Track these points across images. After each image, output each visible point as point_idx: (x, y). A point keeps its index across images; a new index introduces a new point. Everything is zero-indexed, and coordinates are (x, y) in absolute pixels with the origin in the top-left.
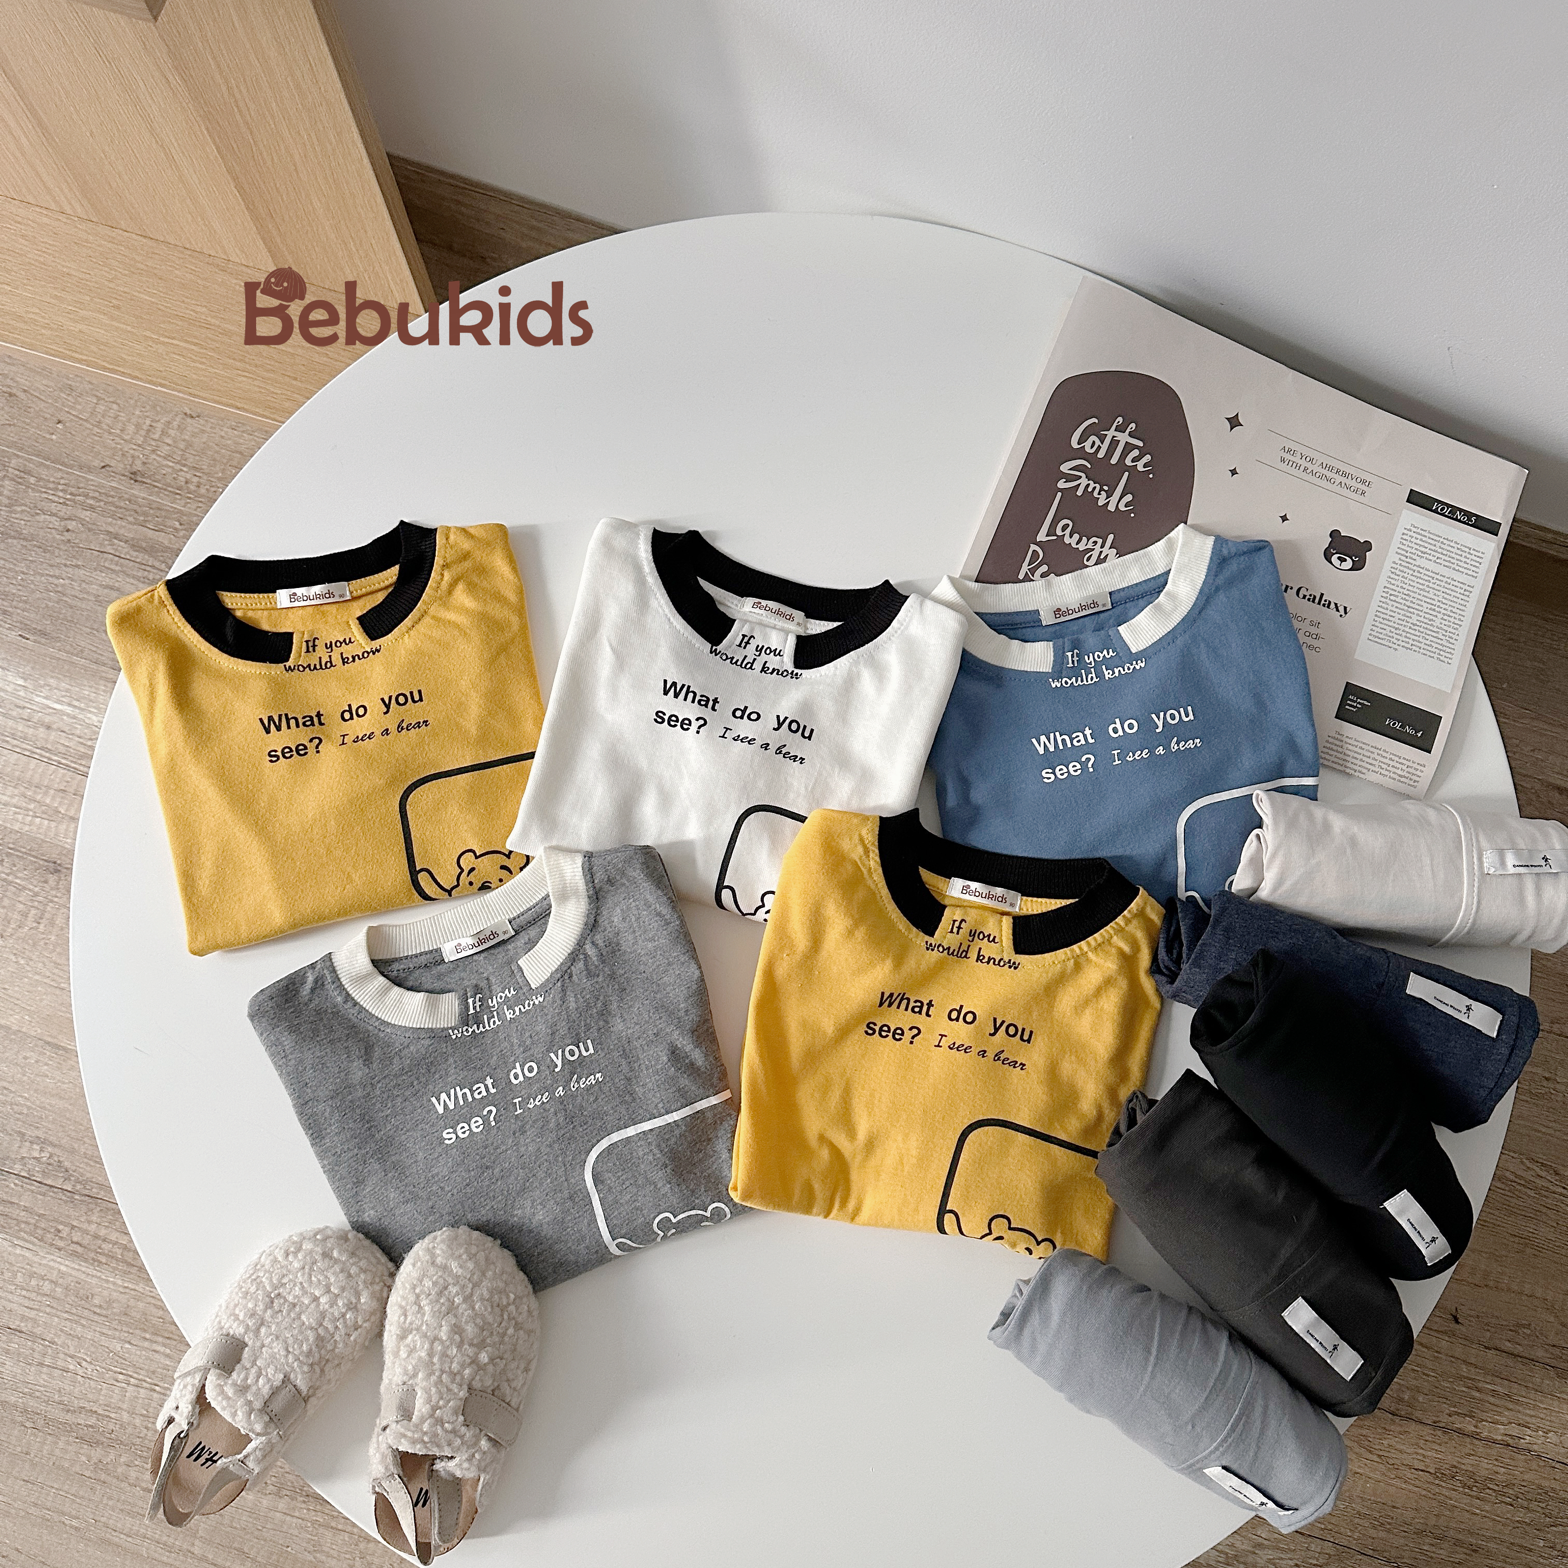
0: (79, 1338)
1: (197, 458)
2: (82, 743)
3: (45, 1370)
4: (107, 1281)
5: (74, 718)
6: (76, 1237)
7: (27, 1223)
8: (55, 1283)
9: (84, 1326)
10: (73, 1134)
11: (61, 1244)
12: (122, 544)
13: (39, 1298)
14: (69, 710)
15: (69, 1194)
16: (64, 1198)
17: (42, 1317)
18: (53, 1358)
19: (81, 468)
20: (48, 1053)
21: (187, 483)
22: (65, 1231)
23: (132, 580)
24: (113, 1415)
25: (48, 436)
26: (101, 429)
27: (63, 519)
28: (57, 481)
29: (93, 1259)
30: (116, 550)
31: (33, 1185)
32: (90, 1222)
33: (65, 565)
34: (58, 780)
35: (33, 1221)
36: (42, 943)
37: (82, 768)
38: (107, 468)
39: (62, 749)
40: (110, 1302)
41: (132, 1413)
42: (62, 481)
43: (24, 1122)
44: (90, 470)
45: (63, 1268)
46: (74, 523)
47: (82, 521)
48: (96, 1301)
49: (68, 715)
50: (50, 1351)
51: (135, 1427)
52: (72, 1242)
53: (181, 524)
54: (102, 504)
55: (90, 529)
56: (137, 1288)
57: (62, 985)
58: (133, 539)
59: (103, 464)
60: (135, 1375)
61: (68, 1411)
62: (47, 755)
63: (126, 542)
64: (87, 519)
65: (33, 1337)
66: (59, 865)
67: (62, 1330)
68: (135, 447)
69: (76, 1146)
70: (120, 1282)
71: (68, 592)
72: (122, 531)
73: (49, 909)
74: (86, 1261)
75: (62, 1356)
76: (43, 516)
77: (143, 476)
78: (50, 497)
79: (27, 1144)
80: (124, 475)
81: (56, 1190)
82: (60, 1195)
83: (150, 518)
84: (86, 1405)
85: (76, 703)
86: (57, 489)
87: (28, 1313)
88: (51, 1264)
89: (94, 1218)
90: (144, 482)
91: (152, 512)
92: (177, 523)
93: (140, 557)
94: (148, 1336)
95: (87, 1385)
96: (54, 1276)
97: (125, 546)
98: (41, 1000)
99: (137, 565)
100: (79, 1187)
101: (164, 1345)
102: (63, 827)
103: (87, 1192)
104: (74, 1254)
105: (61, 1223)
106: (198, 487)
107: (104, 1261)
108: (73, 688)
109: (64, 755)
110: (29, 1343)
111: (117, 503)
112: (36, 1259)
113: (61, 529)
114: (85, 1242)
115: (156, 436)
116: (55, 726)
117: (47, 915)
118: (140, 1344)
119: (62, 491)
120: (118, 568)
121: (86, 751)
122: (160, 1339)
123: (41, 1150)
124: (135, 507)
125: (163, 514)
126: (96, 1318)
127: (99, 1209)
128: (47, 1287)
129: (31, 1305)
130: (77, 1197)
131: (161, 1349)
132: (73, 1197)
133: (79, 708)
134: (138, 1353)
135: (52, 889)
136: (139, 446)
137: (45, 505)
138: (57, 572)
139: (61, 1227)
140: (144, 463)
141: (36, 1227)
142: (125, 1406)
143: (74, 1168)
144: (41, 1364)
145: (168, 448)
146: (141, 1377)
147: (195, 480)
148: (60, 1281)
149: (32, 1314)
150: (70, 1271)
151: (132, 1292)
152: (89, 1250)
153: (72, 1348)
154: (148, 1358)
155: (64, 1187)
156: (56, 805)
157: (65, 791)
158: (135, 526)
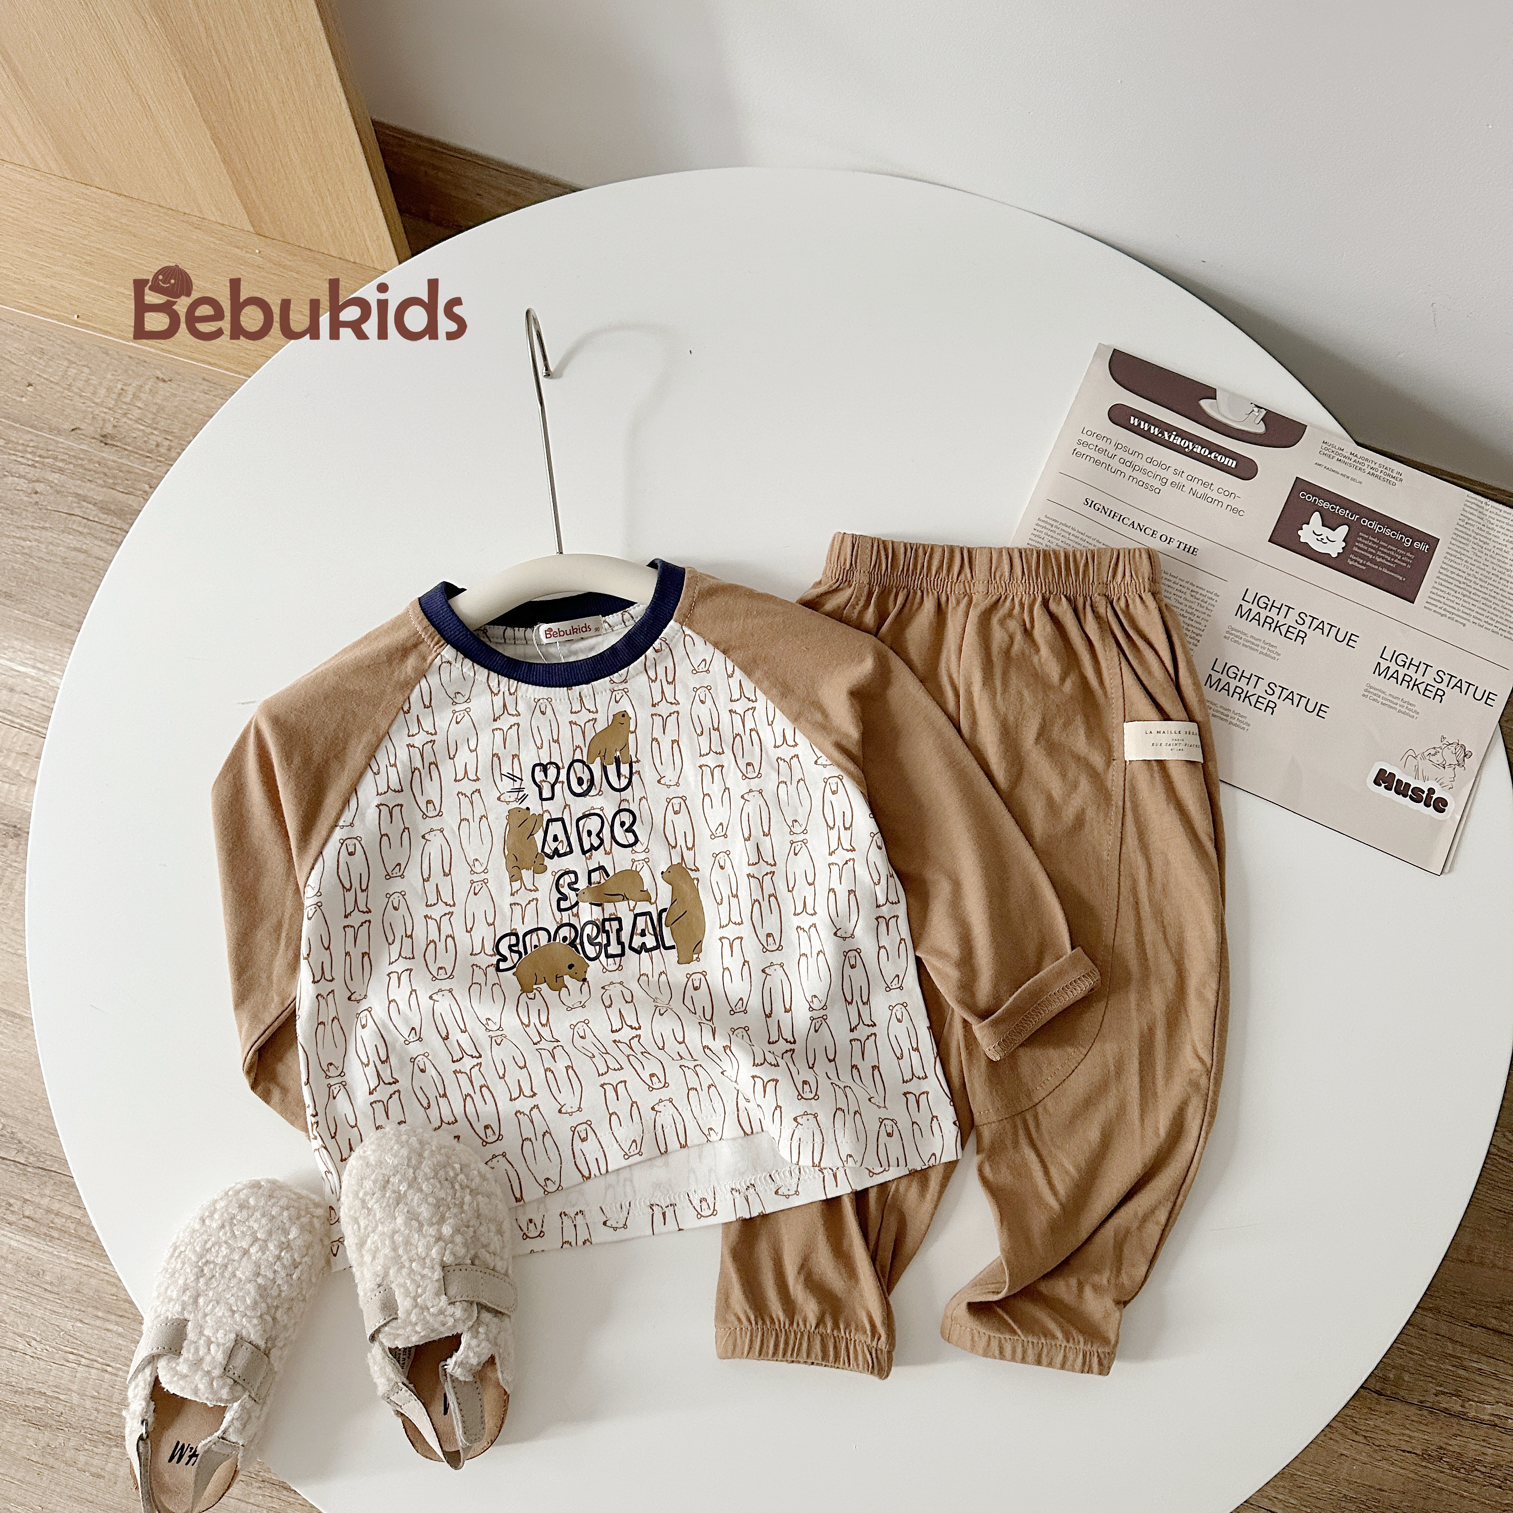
0: (28, 1316)
1: (169, 421)
2: (44, 706)
4: (59, 1257)
5: (38, 680)
6: (28, 1210)
8: (5, 1259)
9: (33, 1303)
10: (27, 1104)
11: (11, 1218)
12: (90, 506)
14: (32, 672)
15: (21, 1166)
16: (16, 1170)
18: (2, 1337)
19: (51, 430)
21: (157, 446)
22: (17, 1205)
23: (101, 544)
24: (62, 1397)
25: (18, 399)
26: (73, 392)
27: (31, 481)
28: (26, 443)
29: (45, 1234)
30: (85, 512)
32: (42, 1196)
33: (33, 527)
34: (20, 743)
38: (78, 431)
39: (25, 712)
40: (62, 1279)
41: (82, 1395)
42: (31, 444)
44: (59, 432)
45: (14, 1243)
46: (42, 485)
47: (50, 484)
48: (47, 1278)
49: (32, 678)
51: (85, 1409)
52: (24, 1217)
54: (71, 466)
55: (58, 492)
56: (90, 1264)
57: (20, 952)
58: (101, 501)
59: (74, 427)
60: (86, 1355)
61: (16, 1392)
62: (10, 717)
63: (95, 504)
64: (56, 481)
66: (19, 829)
67: (11, 1308)
68: (106, 410)
69: (30, 1117)
70: (72, 1258)
71: (34, 554)
72: (90, 494)
73: (7, 874)
74: (38, 1235)
75: (10, 1335)
76: (11, 478)
77: (113, 438)
78: (19, 459)
80: (94, 438)
81: (8, 1163)
82: (12, 1168)
83: (120, 481)
84: (34, 1386)
85: (39, 665)
86: (26, 451)
89: (47, 1192)
90: (114, 445)
91: (121, 474)
92: (147, 486)
93: (109, 519)
94: (100, 1314)
95: (36, 1365)
96: (4, 1251)
97: (94, 508)
99: (105, 527)
100: (32, 1159)
101: (117, 1324)
102: (23, 790)
103: (41, 1165)
104: (26, 1229)
105: (12, 1196)
106: (169, 450)
107: (56, 1236)
108: (37, 651)
109: (27, 718)
111: (87, 466)
113: (29, 491)
114: (37, 1216)
115: (128, 400)
116: (18, 689)
118: (92, 1322)
119: (30, 453)
120: (86, 531)
121: (46, 713)
122: (113, 1317)
124: (106, 470)
125: (133, 476)
126: (47, 1295)
127: (52, 1182)
130: (29, 1169)
131: (114, 1328)
132: (25, 1170)
133: (43, 671)
134: (90, 1331)
135: (11, 853)
136: (110, 409)
137: (15, 468)
138: (24, 535)
139: (12, 1201)
140: (115, 426)
142: (75, 1387)
143: (27, 1140)
145: (140, 411)
146: (92, 1357)
147: (167, 443)
148: (11, 1257)
150: (21, 1246)
151: (85, 1269)
152: (41, 1224)
153: (21, 1327)
154: (100, 1337)
155: (17, 1160)
156: (17, 768)
157: (27, 754)
158: (104, 489)
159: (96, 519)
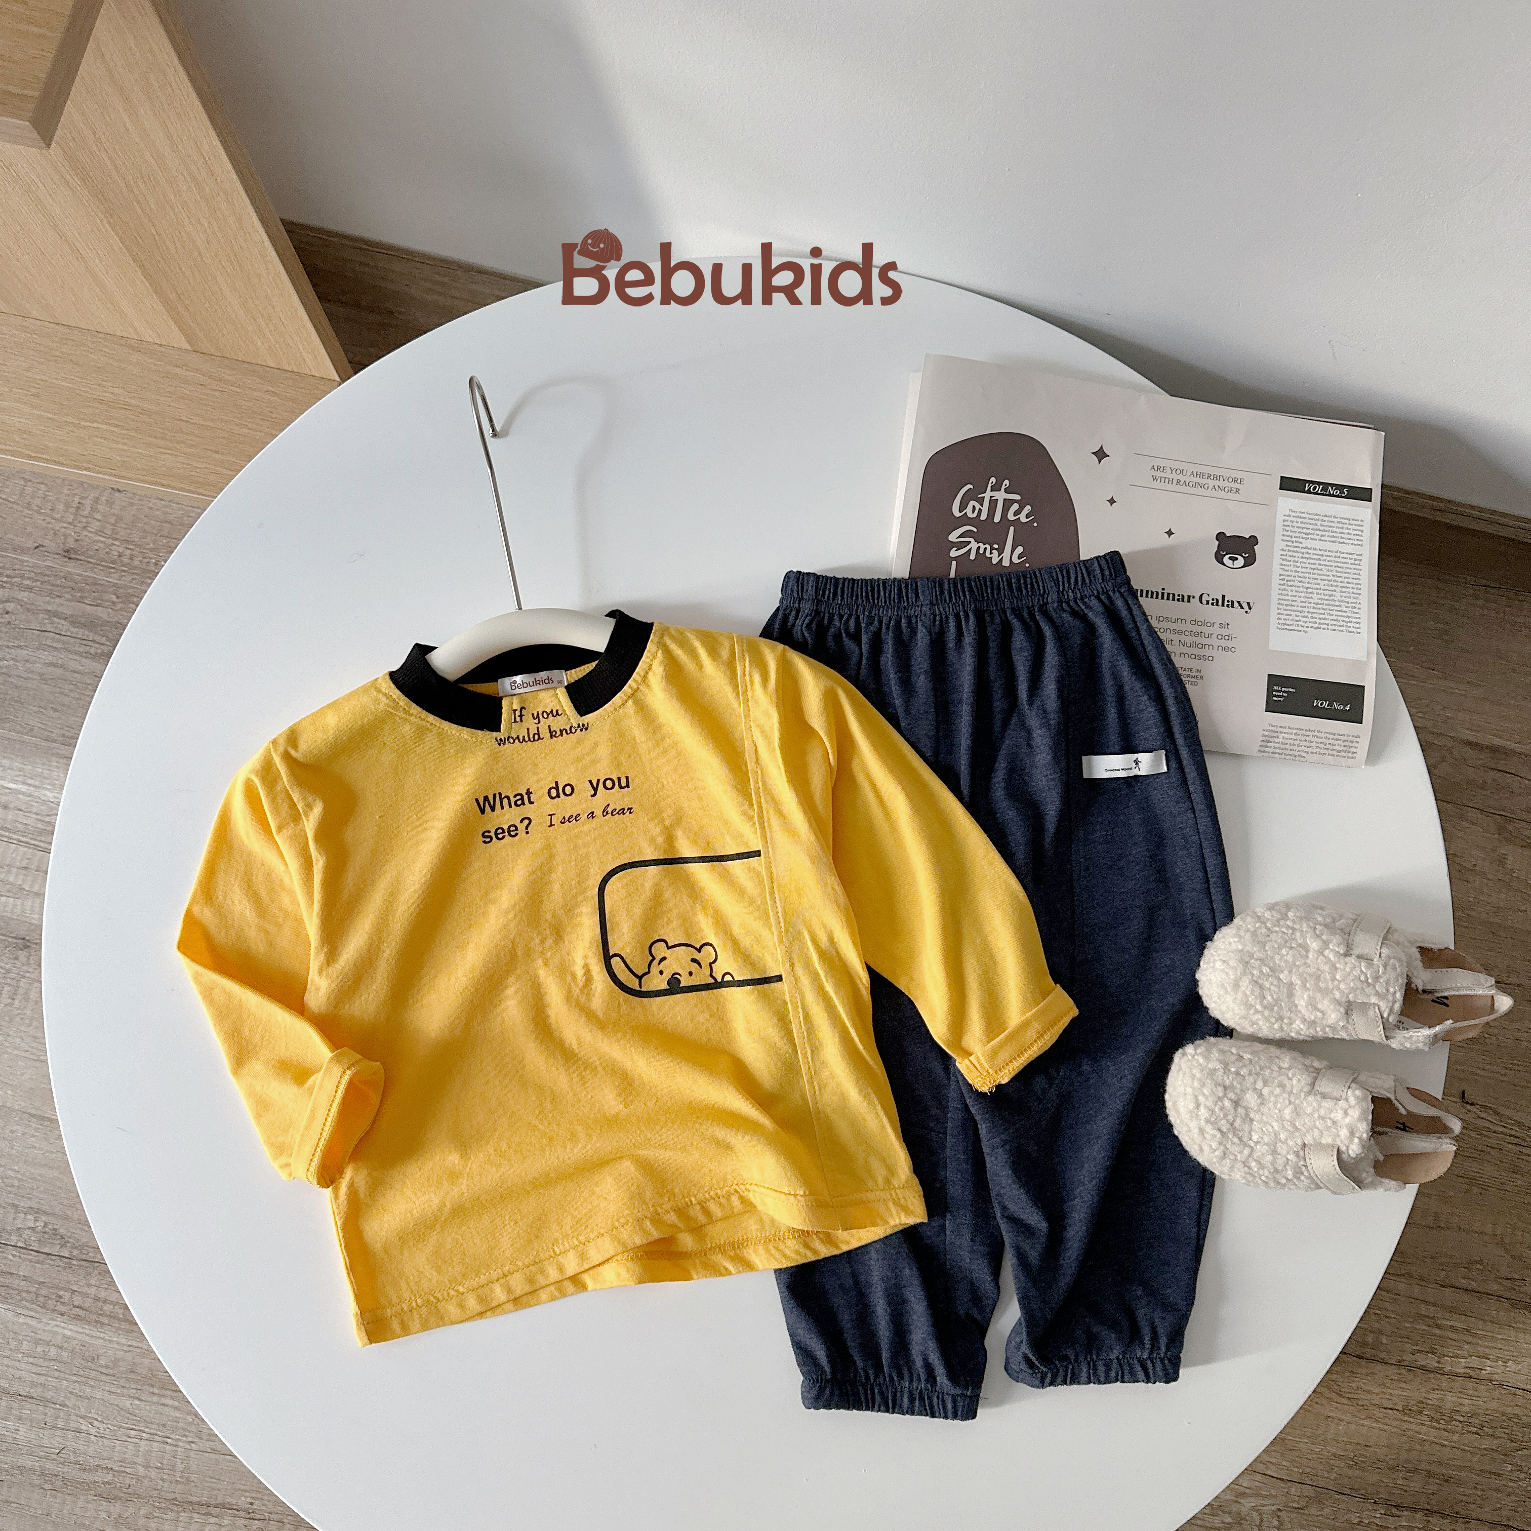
0: (88, 1399)
1: (128, 531)
2: (39, 820)
3: (59, 1432)
4: (111, 1341)
6: (77, 1300)
7: (29, 1292)
8: (61, 1348)
9: (92, 1386)
10: (65, 1202)
11: (63, 1309)
12: (62, 621)
13: (46, 1364)
14: (24, 788)
15: (66, 1260)
16: (62, 1264)
17: (52, 1382)
18: (65, 1421)
19: (14, 550)
20: (34, 1125)
21: (120, 556)
22: (66, 1296)
23: (75, 657)
24: (128, 1471)
26: (32, 510)
29: (96, 1322)
30: (57, 628)
31: (30, 1254)
32: (90, 1286)
33: (8, 647)
34: (19, 858)
35: (34, 1290)
36: (18, 1018)
37: (42, 844)
38: (41, 548)
39: (21, 827)
40: (116, 1361)
41: (147, 1467)
43: (15, 1194)
44: (24, 550)
45: (68, 1333)
46: (12, 605)
47: (19, 602)
48: (103, 1362)
49: (24, 794)
50: (62, 1414)
51: (151, 1480)
52: (74, 1307)
53: (118, 598)
54: (38, 584)
55: (29, 610)
56: (141, 1345)
57: (42, 1058)
58: (72, 616)
59: (36, 545)
60: (147, 1430)
61: (84, 1470)
62: (7, 834)
63: (65, 619)
64: (25, 600)
65: (44, 1401)
66: (28, 941)
67: (71, 1393)
68: (65, 525)
69: (69, 1213)
70: (123, 1341)
71: (13, 673)
72: (60, 609)
73: (22, 984)
74: (89, 1323)
75: (73, 1417)
77: (76, 552)
79: (22, 1215)
80: (57, 554)
81: (53, 1257)
82: (58, 1262)
83: (86, 594)
84: (101, 1462)
85: (30, 781)
87: (36, 1378)
88: (55, 1329)
89: (93, 1282)
90: (78, 559)
91: (87, 587)
92: (114, 597)
93: (81, 632)
94: (156, 1391)
95: (100, 1443)
96: (59, 1340)
98: (22, 1074)
100: (75, 1252)
102: (28, 903)
103: (84, 1257)
104: (77, 1318)
105: (62, 1289)
106: (131, 559)
107: (106, 1322)
108: (25, 767)
109: (24, 833)
110: (41, 1408)
111: (54, 583)
112: (39, 1326)
114: (87, 1305)
115: (86, 513)
116: (12, 806)
117: (21, 991)
120: (60, 645)
121: (44, 828)
122: (168, 1393)
123: (36, 1220)
124: (72, 584)
125: (100, 588)
126: (104, 1378)
127: (97, 1272)
128: (53, 1352)
129: (38, 1370)
130: (74, 1262)
131: (170, 1402)
132: (70, 1263)
133: (34, 786)
134: (148, 1408)
135: (23, 965)
136: (69, 523)
139: (61, 1293)
140: (77, 540)
141: (37, 1295)
142: (139, 1461)
143: (69, 1234)
144: (54, 1427)
145: (99, 523)
146: (152, 1431)
147: (128, 552)
148: (66, 1345)
149: (42, 1379)
150: (75, 1335)
151: (136, 1350)
152: (91, 1312)
153: (83, 1410)
154: (157, 1412)
155: (61, 1254)
156: (20, 882)
157: (27, 868)
158: (73, 603)
159: (69, 634)
